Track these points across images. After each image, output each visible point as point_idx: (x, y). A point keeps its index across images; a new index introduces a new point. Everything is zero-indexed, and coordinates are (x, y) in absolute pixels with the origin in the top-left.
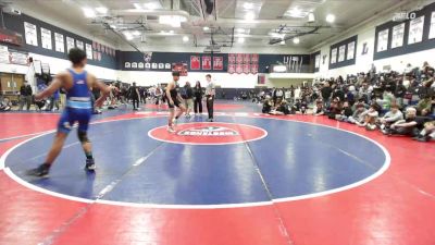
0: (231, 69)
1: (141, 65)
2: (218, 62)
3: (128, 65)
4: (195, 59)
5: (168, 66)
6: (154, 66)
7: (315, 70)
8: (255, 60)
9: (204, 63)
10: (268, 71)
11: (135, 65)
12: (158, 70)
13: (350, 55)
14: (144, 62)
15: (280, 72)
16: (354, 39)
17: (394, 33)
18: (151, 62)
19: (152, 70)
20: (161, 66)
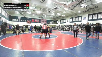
0: (41, 22)
1: (17, 20)
2: (38, 21)
3: (13, 20)
4: (33, 20)
5: (26, 21)
6: (21, 20)
7: (57, 24)
8: (46, 21)
9: (35, 21)
10: (48, 23)
11: (15, 20)
12: (22, 22)
13: (65, 22)
14: (18, 19)
15: (51, 24)
16: (66, 19)
17: (73, 19)
18: (20, 19)
19: (21, 21)
20: (24, 21)
